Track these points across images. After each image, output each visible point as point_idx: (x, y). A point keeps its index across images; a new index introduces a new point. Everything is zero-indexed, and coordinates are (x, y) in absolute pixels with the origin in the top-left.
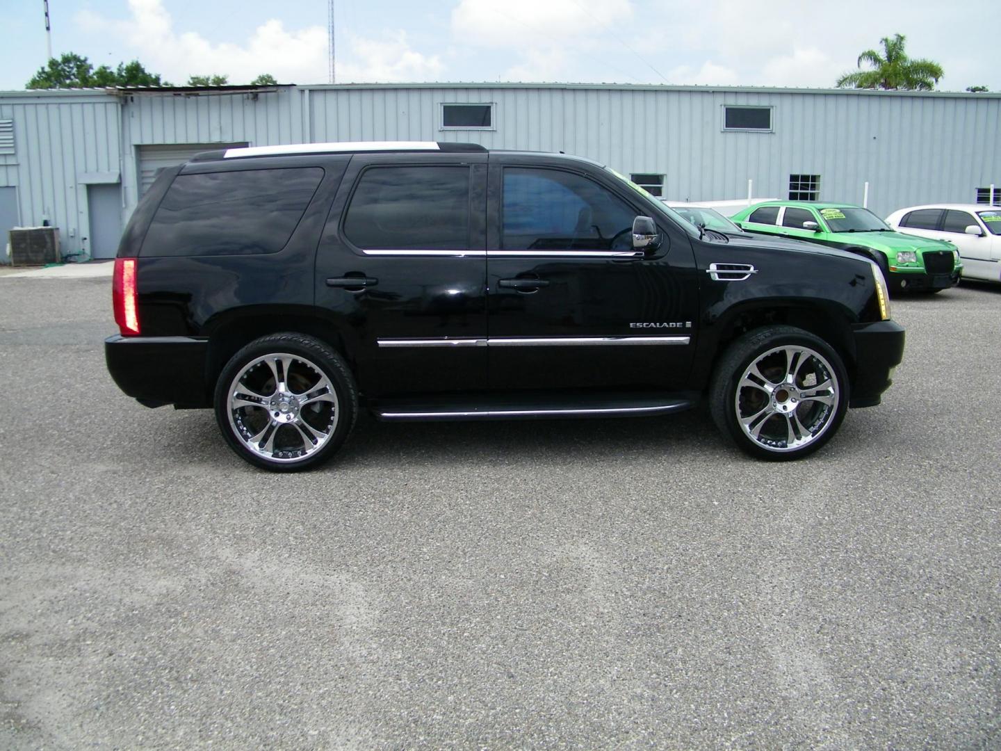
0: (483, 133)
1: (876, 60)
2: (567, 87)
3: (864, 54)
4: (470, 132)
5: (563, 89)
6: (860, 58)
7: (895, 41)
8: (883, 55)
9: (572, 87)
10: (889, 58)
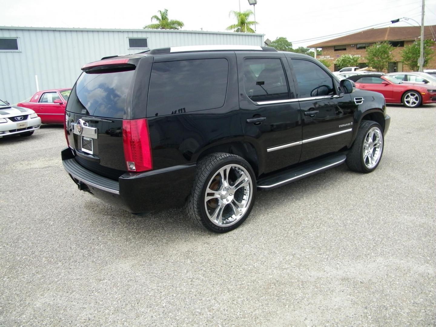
0: (14, 53)
1: (158, 19)
2: (57, 29)
3: (153, 17)
4: (7, 53)
5: (54, 31)
6: (152, 18)
7: (164, 12)
8: (160, 17)
9: (59, 30)
10: (163, 18)
